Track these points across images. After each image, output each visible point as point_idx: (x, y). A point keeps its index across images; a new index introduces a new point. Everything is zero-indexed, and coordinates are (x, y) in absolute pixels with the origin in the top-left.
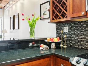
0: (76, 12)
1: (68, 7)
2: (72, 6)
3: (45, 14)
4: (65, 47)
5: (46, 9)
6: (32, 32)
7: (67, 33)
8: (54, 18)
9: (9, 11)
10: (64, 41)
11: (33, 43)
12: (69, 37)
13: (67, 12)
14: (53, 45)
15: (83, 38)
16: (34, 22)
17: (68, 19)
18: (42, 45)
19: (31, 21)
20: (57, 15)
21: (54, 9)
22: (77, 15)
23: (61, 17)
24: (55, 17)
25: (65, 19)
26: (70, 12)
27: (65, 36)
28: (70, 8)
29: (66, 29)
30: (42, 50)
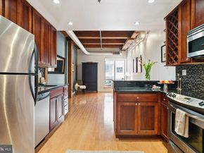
0: (183, 57)
7: (185, 76)
9: (132, 52)
12: (187, 80)
15: (199, 81)
17: (179, 63)
21: (169, 53)
23: (174, 61)
29: (184, 73)
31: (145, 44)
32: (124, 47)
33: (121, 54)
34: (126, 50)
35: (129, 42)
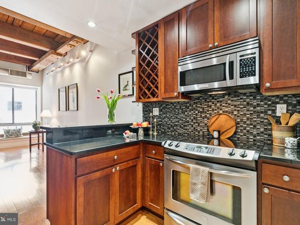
0: (168, 91)
1: (159, 84)
2: (164, 85)
3: (126, 90)
4: (155, 133)
5: (128, 82)
6: (111, 116)
7: (157, 116)
8: (141, 97)
10: (153, 127)
11: (113, 130)
12: (160, 121)
13: (158, 90)
14: (141, 132)
15: (177, 122)
16: (114, 104)
17: (160, 99)
18: (127, 131)
19: (110, 101)
20: (145, 92)
21: (141, 85)
22: (169, 95)
23: (150, 96)
24: (142, 95)
25: (155, 99)
26: (162, 92)
27: (155, 120)
28: (162, 86)
29: (156, 112)
30: (128, 137)
31: (85, 69)
32: (37, 67)
33: (29, 77)
34: (41, 72)
35: (52, 57)
